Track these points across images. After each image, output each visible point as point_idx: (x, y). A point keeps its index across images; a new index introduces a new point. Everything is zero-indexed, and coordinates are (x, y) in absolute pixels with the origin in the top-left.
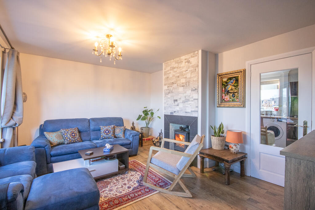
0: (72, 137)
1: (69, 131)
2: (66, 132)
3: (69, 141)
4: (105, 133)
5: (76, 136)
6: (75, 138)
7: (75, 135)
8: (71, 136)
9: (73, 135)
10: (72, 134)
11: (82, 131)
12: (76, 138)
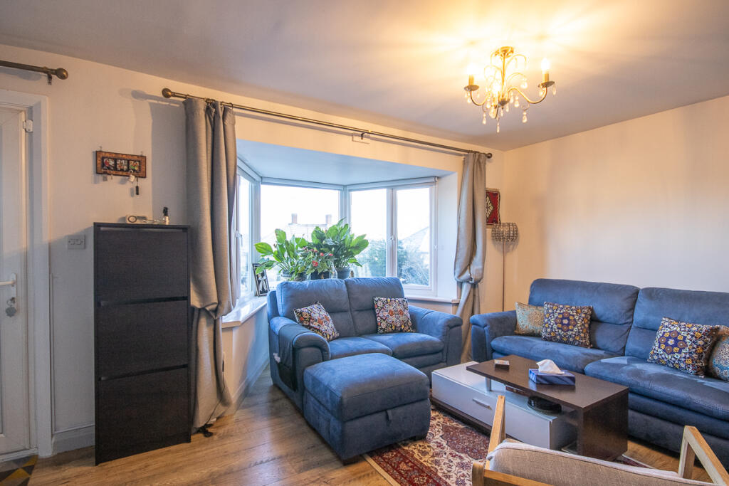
0: (560, 326)
1: (558, 311)
2: (550, 311)
3: (550, 333)
4: (663, 346)
5: (570, 327)
6: (568, 330)
7: (568, 325)
8: (556, 324)
9: (565, 322)
10: (563, 318)
11: (602, 319)
12: (570, 333)
